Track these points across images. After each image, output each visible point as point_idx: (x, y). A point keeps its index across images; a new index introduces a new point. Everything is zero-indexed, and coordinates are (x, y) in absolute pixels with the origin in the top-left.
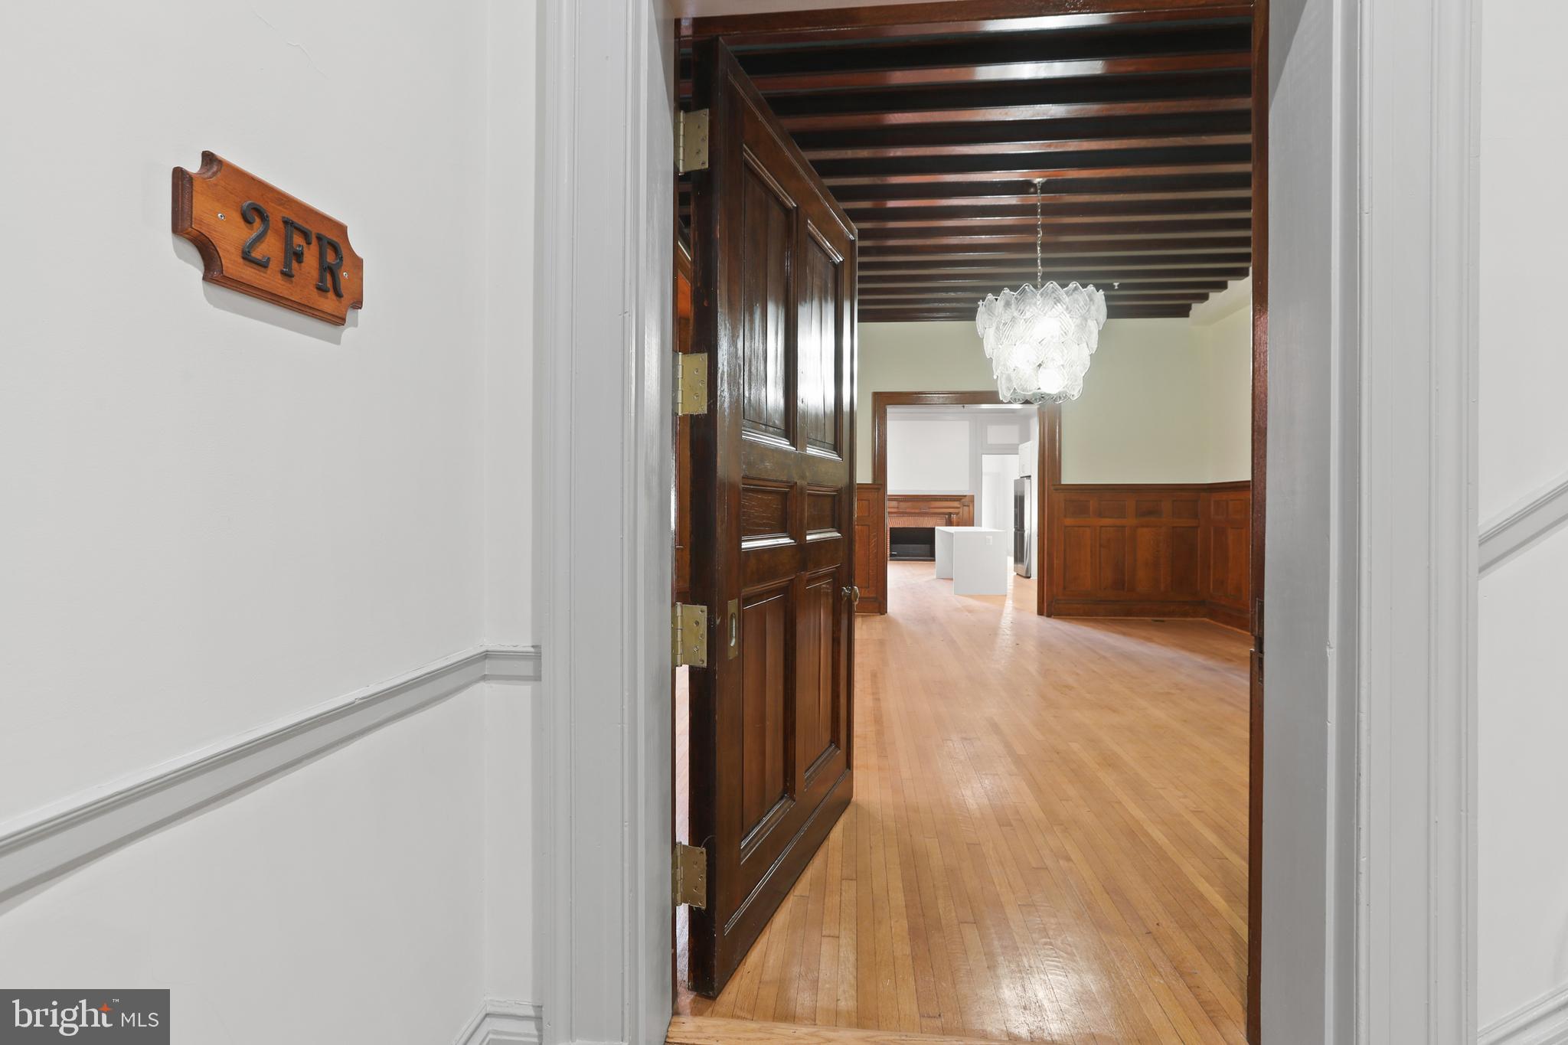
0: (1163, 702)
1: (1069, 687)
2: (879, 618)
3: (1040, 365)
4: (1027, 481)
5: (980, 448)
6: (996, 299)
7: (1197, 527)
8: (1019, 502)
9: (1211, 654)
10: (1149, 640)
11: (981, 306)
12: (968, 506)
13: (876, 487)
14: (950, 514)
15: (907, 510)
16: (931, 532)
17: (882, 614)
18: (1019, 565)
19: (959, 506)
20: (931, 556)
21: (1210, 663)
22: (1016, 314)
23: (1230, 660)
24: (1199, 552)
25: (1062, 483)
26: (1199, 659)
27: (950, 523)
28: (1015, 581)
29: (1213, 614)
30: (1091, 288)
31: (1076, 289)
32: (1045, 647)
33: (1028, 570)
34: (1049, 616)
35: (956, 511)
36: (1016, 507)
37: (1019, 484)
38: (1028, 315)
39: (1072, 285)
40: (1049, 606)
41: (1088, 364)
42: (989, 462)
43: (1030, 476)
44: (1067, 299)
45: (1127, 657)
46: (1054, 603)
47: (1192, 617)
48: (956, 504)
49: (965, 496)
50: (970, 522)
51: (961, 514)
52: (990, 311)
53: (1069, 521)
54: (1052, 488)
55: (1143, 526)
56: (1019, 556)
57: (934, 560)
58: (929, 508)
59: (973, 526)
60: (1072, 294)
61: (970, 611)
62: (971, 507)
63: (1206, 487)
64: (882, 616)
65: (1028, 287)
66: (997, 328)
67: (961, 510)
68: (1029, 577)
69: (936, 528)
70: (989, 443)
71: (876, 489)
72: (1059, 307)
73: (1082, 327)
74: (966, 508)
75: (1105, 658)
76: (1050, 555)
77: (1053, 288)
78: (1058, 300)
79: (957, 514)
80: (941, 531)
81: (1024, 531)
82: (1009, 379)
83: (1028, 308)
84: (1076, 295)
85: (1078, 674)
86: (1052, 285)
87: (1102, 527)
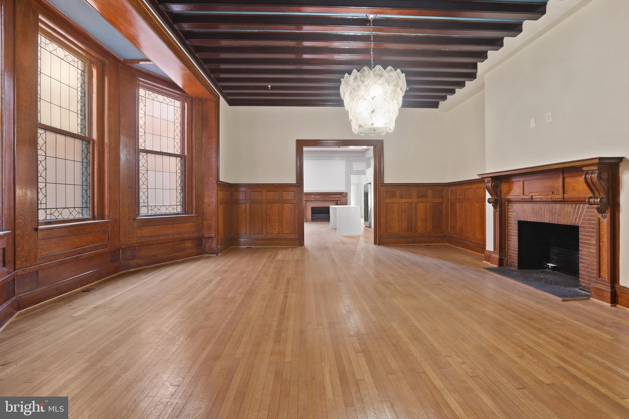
0: (437, 290)
1: (390, 283)
2: (299, 248)
3: (373, 112)
4: (369, 185)
5: (349, 172)
6: (350, 77)
7: (443, 203)
8: (366, 195)
9: (454, 261)
10: (425, 255)
11: (342, 81)
12: (345, 197)
13: (298, 185)
14: (337, 201)
15: (319, 199)
16: (328, 208)
17: (301, 246)
18: (366, 222)
19: (341, 197)
20: (328, 219)
21: (454, 266)
22: (360, 83)
23: (462, 264)
24: (444, 214)
25: (385, 183)
26: (449, 264)
27: (337, 204)
28: (365, 229)
29: (450, 241)
30: (399, 70)
31: (391, 70)
32: (378, 260)
33: (370, 224)
34: (379, 245)
35: (339, 199)
36: (365, 197)
37: (366, 187)
38: (366, 83)
39: (389, 68)
40: (379, 240)
41: (398, 113)
42: (354, 179)
43: (371, 183)
44: (387, 75)
45: (416, 264)
46: (381, 239)
47: (441, 243)
48: (340, 196)
49: (344, 193)
50: (346, 204)
51: (342, 200)
52: (347, 83)
53: (388, 201)
54: (380, 185)
55: (420, 202)
56: (366, 218)
57: (330, 221)
58: (328, 198)
59: (347, 205)
60: (389, 72)
61: (343, 244)
62: (346, 198)
63: (447, 184)
64: (301, 247)
65: (366, 68)
66: (351, 93)
67: (342, 199)
68: (371, 227)
69: (330, 206)
70: (353, 170)
71: (299, 186)
72: (383, 80)
73: (395, 92)
74: (344, 198)
75: (405, 265)
76: (380, 217)
77: (379, 68)
78: (381, 76)
79: (340, 200)
80: (332, 207)
81: (368, 207)
82: (357, 119)
83: (366, 79)
84: (391, 73)
85: (393, 275)
86: (378, 67)
87: (402, 203)
